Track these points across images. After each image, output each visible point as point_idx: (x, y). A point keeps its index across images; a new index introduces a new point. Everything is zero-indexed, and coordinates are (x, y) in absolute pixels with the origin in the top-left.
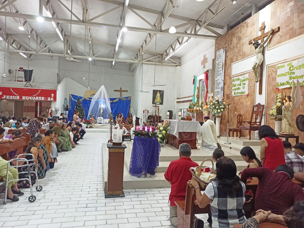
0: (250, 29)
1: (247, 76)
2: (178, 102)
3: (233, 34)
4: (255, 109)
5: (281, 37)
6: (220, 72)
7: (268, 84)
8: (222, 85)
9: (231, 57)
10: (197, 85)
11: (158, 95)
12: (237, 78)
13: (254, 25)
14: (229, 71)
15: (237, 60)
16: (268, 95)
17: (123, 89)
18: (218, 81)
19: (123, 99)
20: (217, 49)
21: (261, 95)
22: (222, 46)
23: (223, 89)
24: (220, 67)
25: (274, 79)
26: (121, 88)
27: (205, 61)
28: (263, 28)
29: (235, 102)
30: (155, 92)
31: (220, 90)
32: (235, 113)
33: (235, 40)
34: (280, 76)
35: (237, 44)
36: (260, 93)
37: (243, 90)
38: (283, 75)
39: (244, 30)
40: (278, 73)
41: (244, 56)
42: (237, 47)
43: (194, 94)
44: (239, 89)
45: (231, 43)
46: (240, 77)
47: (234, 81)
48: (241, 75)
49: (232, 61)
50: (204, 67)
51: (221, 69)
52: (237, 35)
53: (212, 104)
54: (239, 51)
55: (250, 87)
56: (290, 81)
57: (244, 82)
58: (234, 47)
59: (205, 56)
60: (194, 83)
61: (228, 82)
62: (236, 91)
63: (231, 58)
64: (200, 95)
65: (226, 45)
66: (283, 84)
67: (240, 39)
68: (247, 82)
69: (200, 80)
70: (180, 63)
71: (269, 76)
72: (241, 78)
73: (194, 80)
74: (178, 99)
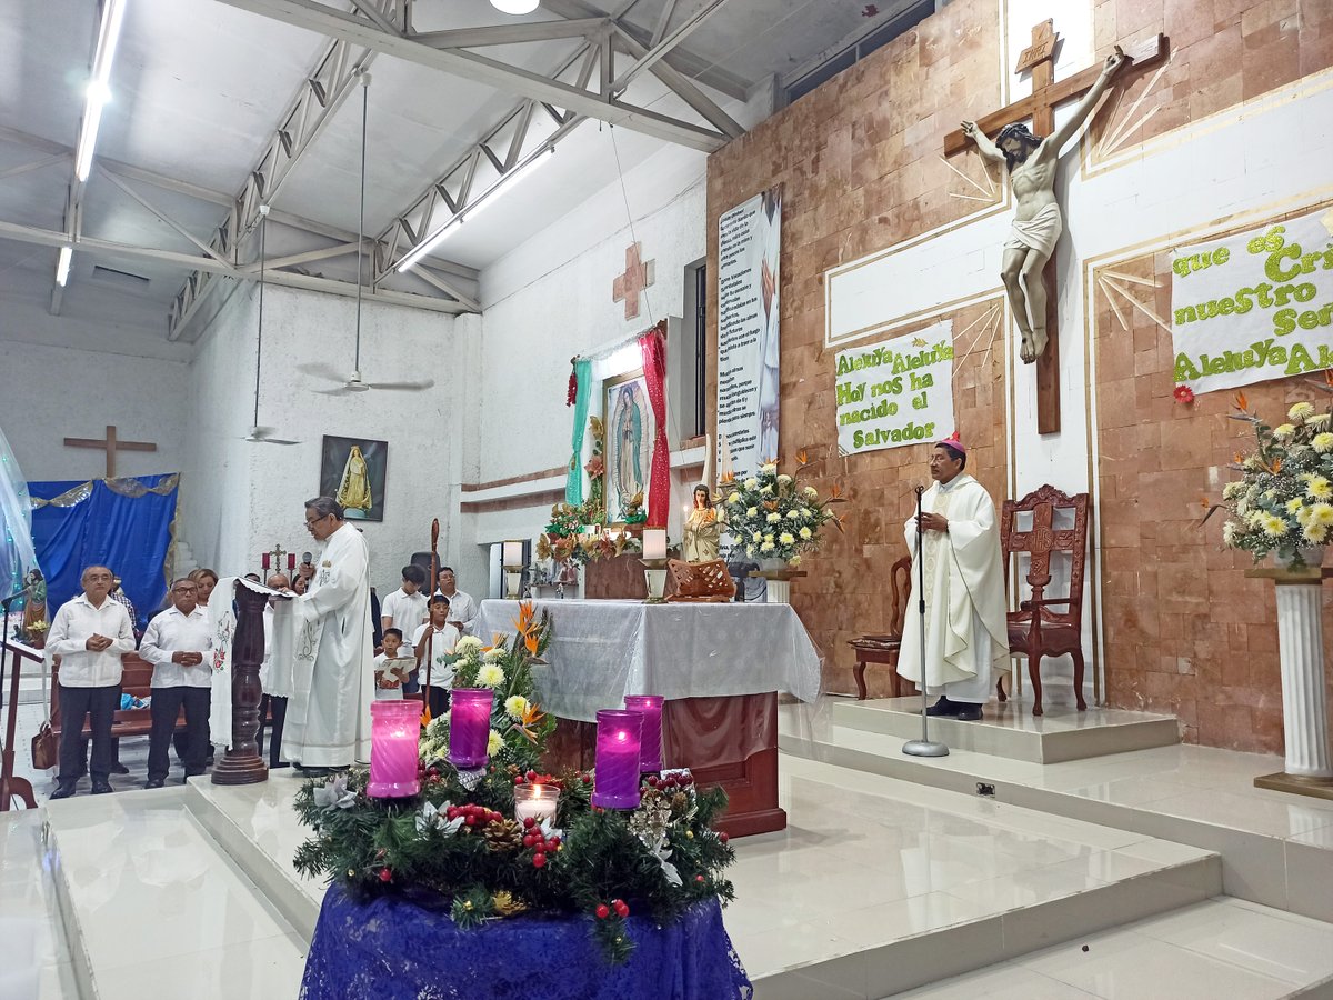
0: (943, 76)
1: (941, 333)
2: (468, 507)
3: (829, 114)
4: (1025, 522)
5: (1182, 90)
6: (749, 326)
7: (1108, 369)
8: (769, 396)
9: (821, 234)
10: (593, 409)
11: (356, 465)
12: (869, 349)
13: (972, 44)
14: (809, 314)
15: (863, 247)
16: (1111, 434)
17: (123, 436)
18: (739, 378)
19: (125, 489)
20: (724, 195)
21: (1051, 441)
22: (753, 185)
23: (776, 418)
24: (744, 296)
25: (1151, 337)
26: (111, 430)
27: (635, 277)
28: (1043, 56)
29: (865, 487)
30: (335, 450)
31: (753, 425)
32: (868, 550)
33: (842, 145)
34: (1190, 314)
35: (857, 163)
36: (1049, 422)
37: (919, 419)
38: (1223, 307)
39: (902, 84)
40: (1181, 297)
41: (911, 223)
42: (859, 180)
43: (576, 457)
44: (883, 410)
45: (816, 161)
46: (890, 345)
47: (848, 367)
48: (898, 333)
49: (828, 257)
50: (633, 311)
51: (758, 307)
52: (856, 113)
53: (735, 497)
54: (877, 199)
55: (964, 397)
56: (1287, 342)
57: (920, 372)
58: (836, 183)
59: (633, 252)
60: (572, 398)
61: (805, 380)
62: (868, 427)
63: (819, 242)
64: (611, 465)
65: (784, 176)
66: (1230, 362)
67: (877, 132)
68: (942, 372)
69: (609, 383)
70: (477, 301)
71: (1106, 323)
72: (902, 346)
73: (573, 381)
74: (467, 488)
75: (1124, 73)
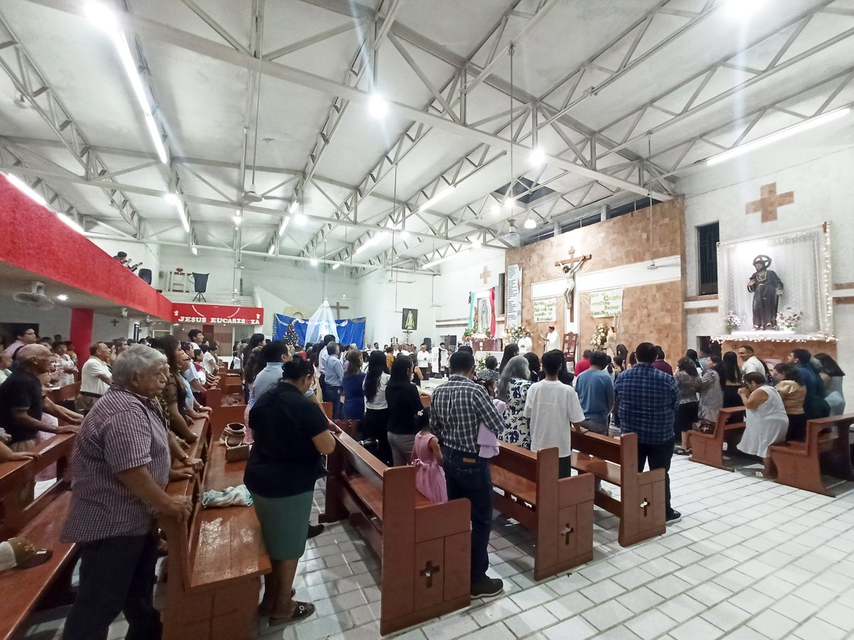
0: (555, 250)
1: (554, 301)
2: (437, 326)
3: (533, 251)
4: (567, 338)
5: (593, 265)
6: (515, 292)
7: (581, 311)
8: (519, 308)
9: (531, 275)
10: (475, 304)
11: (410, 315)
12: (541, 301)
13: (560, 245)
14: (528, 292)
15: (539, 280)
16: (581, 324)
17: (341, 305)
18: (512, 303)
19: (354, 321)
20: (509, 263)
21: (572, 323)
22: (516, 261)
23: (521, 313)
24: (514, 286)
25: (588, 307)
26: (338, 303)
27: (485, 275)
28: (572, 253)
29: (539, 329)
30: (406, 312)
31: (516, 314)
32: (540, 342)
33: (535, 258)
34: (593, 304)
35: (538, 262)
36: (572, 320)
37: (550, 317)
38: (598, 304)
39: (547, 249)
40: (592, 302)
41: (549, 278)
42: (539, 266)
43: (470, 316)
44: (543, 314)
45: (530, 260)
46: (544, 301)
47: (536, 305)
48: (546, 299)
49: (532, 281)
50: (485, 282)
51: (517, 288)
52: (538, 252)
53: (513, 331)
54: (542, 271)
55: (558, 313)
56: (606, 311)
57: (550, 307)
58: (534, 265)
59: (485, 268)
60: (470, 302)
61: (527, 305)
62: (540, 317)
63: (531, 277)
64: (480, 319)
65: (523, 261)
66: (598, 313)
67: (542, 257)
68: (554, 308)
69: (478, 299)
70: (439, 272)
71: (581, 304)
72: (546, 302)
73: (470, 298)
74: (437, 321)
75: (585, 259)
